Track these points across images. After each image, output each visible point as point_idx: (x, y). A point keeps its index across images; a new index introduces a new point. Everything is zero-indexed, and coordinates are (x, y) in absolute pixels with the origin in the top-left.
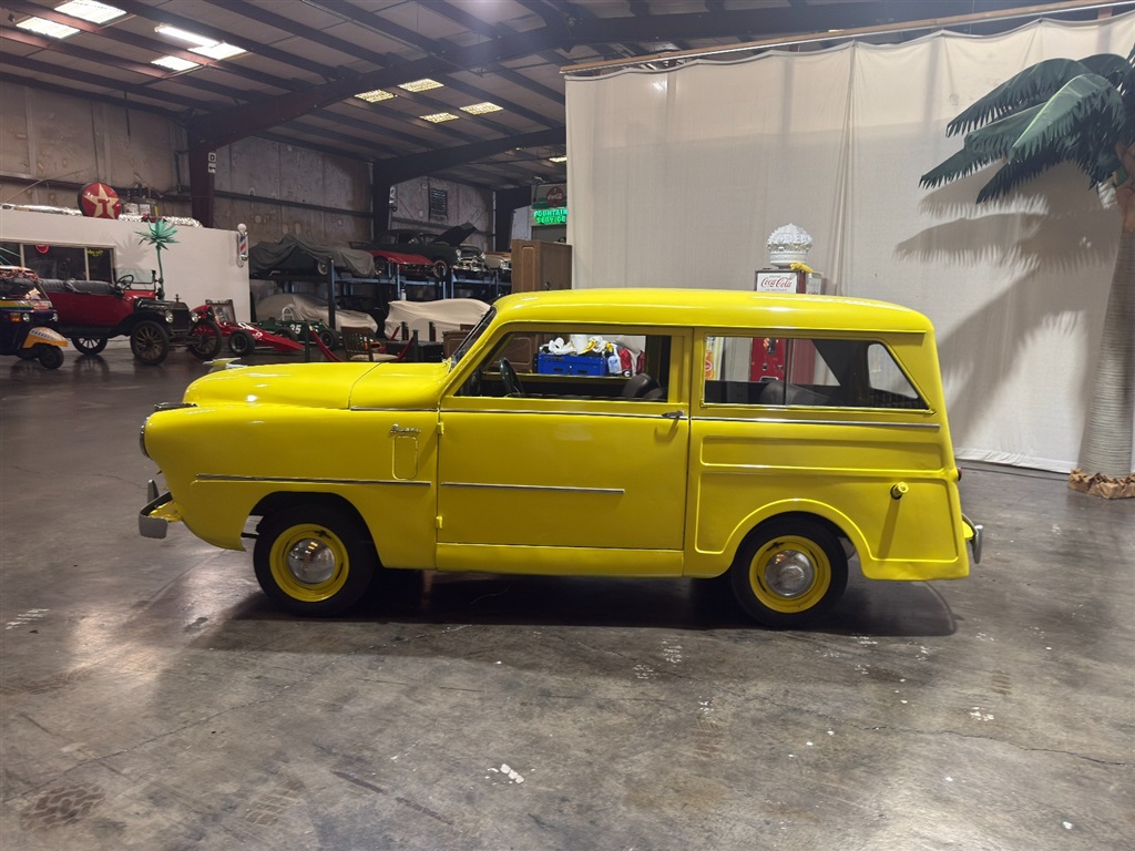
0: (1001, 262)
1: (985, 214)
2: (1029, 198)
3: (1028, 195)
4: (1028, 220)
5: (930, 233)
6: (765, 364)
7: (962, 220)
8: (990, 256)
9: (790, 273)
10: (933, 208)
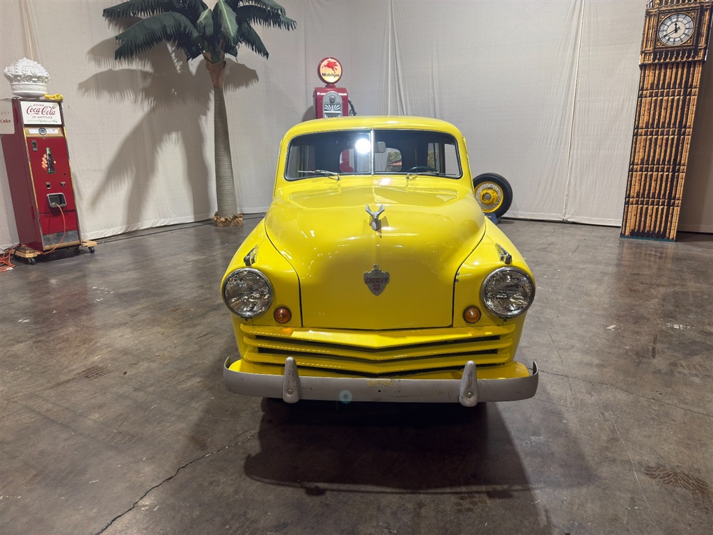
0: (136, 101)
1: (121, 68)
2: (142, 60)
3: (141, 59)
4: (145, 74)
5: (97, 77)
6: (47, 183)
7: (111, 70)
8: (129, 97)
9: (52, 103)
10: (95, 60)
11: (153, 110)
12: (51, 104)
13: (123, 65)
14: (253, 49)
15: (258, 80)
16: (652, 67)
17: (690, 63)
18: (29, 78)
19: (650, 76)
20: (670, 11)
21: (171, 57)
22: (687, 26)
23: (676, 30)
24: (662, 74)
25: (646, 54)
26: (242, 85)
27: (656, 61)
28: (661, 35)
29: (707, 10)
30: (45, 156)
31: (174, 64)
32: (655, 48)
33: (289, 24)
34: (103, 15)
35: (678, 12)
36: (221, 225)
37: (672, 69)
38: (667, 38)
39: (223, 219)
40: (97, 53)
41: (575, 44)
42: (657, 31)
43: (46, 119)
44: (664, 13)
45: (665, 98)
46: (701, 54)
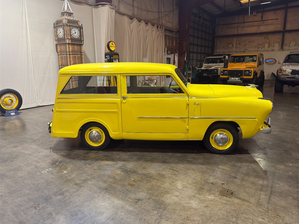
17: (80, 44)
19: (71, 48)
20: (73, 26)
22: (78, 32)
23: (75, 33)
24: (74, 47)
25: (69, 39)
27: (72, 43)
28: (72, 33)
32: (71, 38)
35: (75, 27)
38: (73, 35)
42: (70, 32)
44: (71, 26)
45: (76, 56)
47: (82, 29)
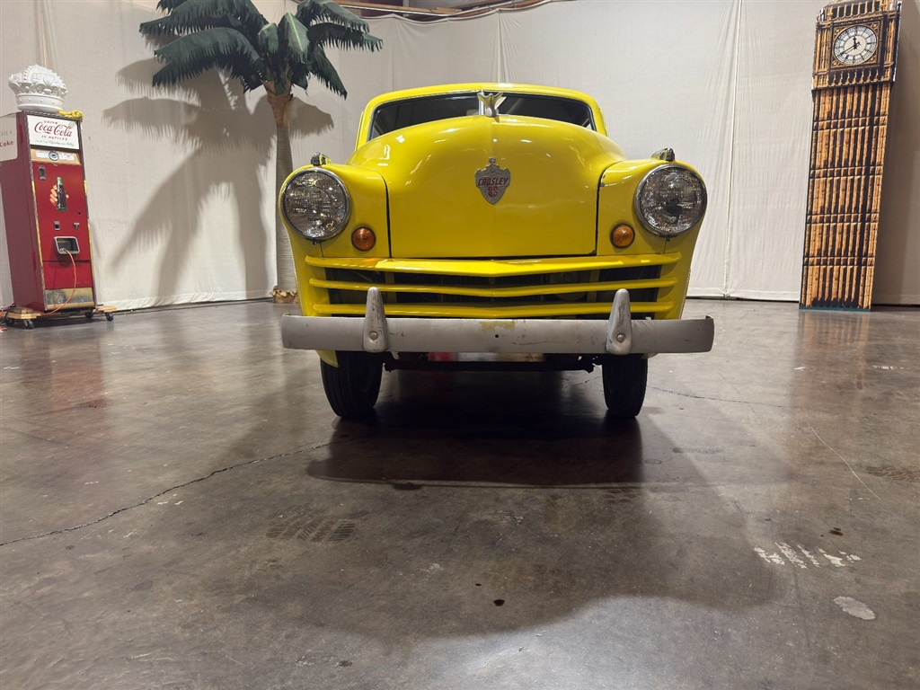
0: (176, 140)
1: (159, 97)
2: (187, 91)
3: (185, 88)
4: (190, 108)
5: (128, 105)
6: (57, 223)
7: (146, 98)
8: (168, 135)
9: (69, 122)
10: (126, 83)
11: (198, 153)
12: (67, 123)
13: (162, 94)
14: (327, 86)
15: (333, 126)
16: (828, 92)
17: (875, 85)
18: (41, 88)
19: (827, 103)
20: (846, 24)
21: (224, 90)
22: (869, 40)
23: (855, 46)
24: (841, 100)
25: (819, 76)
26: (313, 131)
27: (833, 85)
28: (837, 52)
29: (891, 20)
30: (55, 187)
31: (227, 98)
32: (830, 69)
33: (374, 44)
34: (140, 31)
35: (856, 24)
36: (281, 301)
37: (853, 93)
38: (845, 56)
39: (284, 294)
40: (130, 74)
41: (730, 74)
42: (832, 48)
43: (59, 141)
44: (839, 25)
45: (847, 130)
46: (888, 73)
47: (892, 25)
